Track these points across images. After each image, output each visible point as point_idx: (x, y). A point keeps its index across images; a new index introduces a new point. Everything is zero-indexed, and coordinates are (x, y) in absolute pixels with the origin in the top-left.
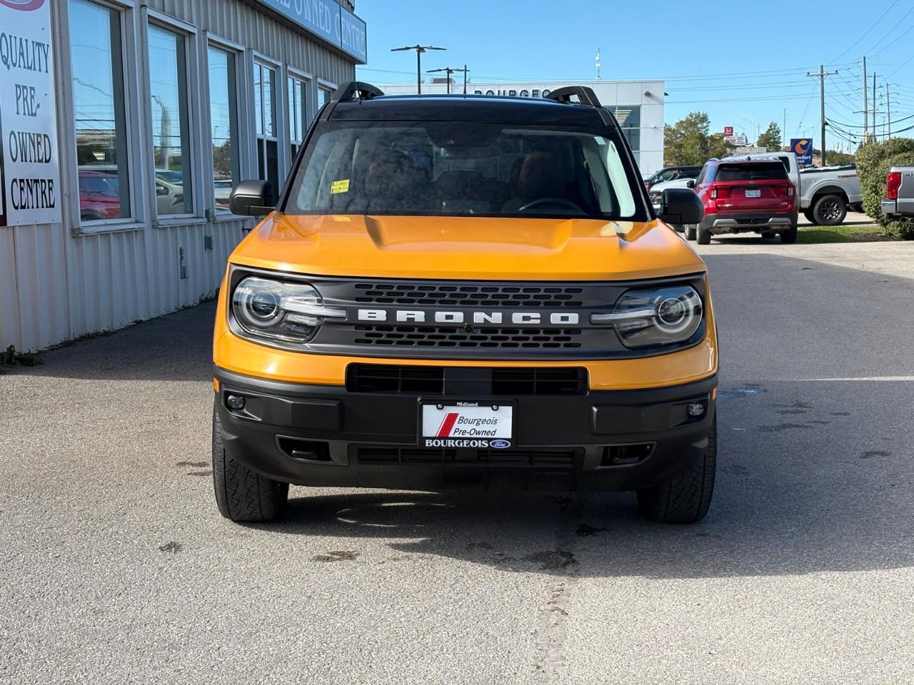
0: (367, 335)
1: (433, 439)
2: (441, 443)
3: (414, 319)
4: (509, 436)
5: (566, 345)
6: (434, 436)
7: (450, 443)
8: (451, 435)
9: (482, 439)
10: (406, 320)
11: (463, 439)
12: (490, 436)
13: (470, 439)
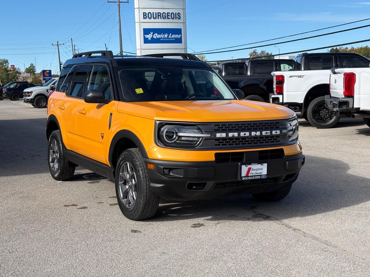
0: (219, 143)
1: (244, 177)
2: (247, 178)
3: (234, 136)
4: (266, 174)
5: (276, 141)
7: (250, 178)
8: (249, 175)
9: (258, 176)
10: (232, 136)
11: (253, 176)
12: (260, 174)
13: (255, 176)
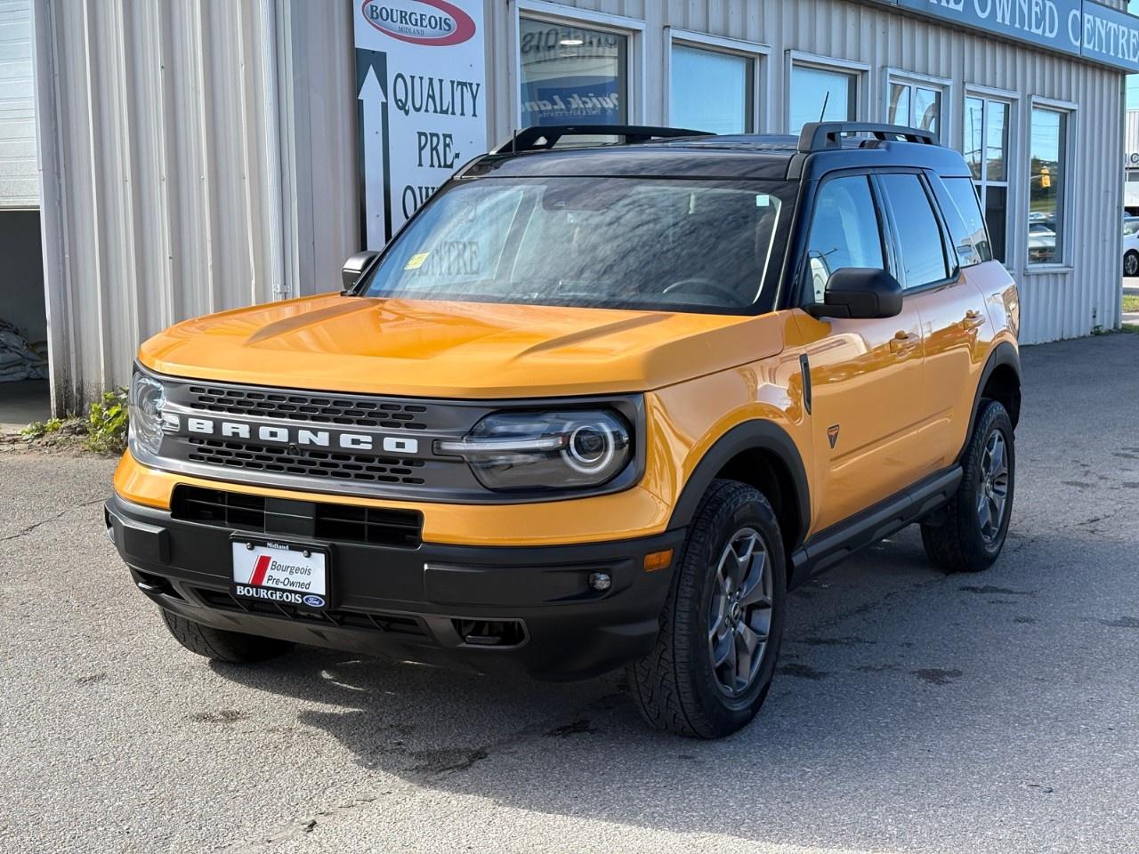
0: (199, 449)
1: (244, 585)
2: (253, 592)
3: (238, 433)
4: (323, 592)
5: (406, 480)
6: (246, 582)
7: (263, 594)
8: (265, 583)
9: (296, 592)
10: (231, 435)
11: (276, 590)
12: (304, 590)
13: (284, 591)
